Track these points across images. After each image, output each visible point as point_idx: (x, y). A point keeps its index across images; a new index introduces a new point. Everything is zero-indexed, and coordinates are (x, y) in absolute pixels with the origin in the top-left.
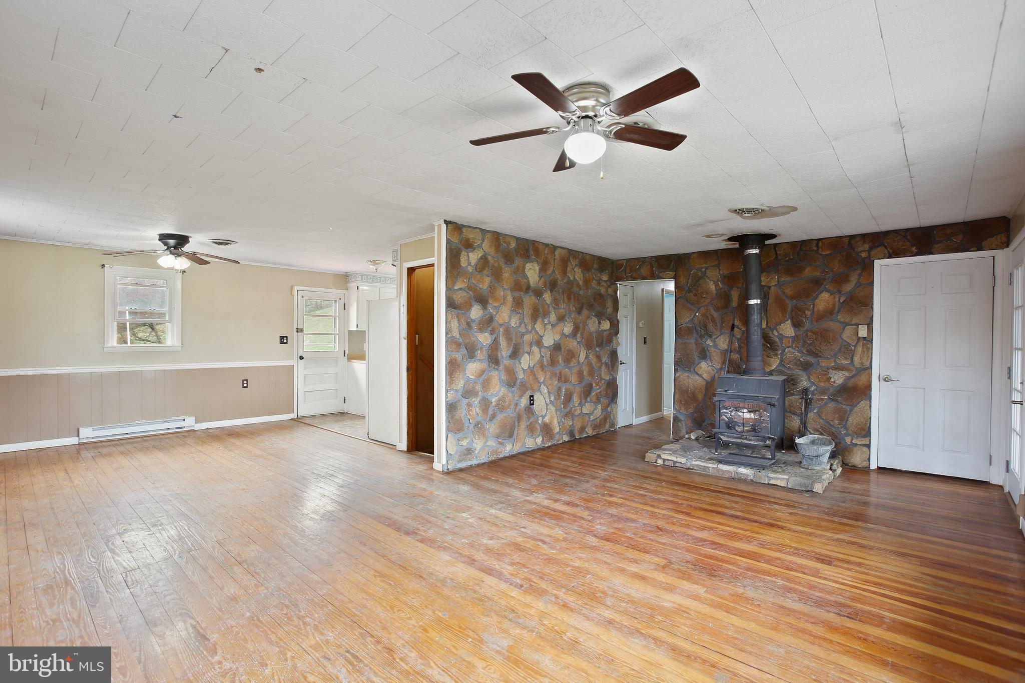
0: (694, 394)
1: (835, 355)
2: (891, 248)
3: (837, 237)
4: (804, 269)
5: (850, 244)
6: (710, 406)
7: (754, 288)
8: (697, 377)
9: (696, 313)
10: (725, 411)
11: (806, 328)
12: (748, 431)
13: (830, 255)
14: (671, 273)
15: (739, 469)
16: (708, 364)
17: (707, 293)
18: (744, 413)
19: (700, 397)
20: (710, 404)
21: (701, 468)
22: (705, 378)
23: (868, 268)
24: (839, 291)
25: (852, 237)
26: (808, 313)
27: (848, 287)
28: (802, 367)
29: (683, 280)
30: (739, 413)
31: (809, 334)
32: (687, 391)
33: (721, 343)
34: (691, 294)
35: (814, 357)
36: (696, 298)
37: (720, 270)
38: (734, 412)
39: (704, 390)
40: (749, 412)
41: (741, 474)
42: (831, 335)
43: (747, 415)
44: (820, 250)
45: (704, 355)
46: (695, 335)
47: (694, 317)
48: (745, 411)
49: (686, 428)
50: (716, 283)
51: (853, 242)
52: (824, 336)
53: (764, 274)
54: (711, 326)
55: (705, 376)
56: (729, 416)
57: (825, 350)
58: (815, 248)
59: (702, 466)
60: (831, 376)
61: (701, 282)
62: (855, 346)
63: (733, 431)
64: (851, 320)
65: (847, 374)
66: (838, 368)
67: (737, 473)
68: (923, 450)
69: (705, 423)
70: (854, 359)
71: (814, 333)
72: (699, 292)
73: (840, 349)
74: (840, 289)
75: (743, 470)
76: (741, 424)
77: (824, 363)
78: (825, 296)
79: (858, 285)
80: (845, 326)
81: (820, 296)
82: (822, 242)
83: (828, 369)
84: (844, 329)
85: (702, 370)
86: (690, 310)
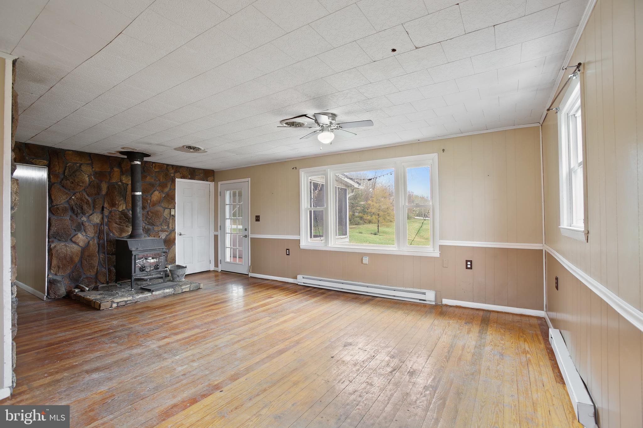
0: (71, 259)
1: (161, 224)
2: (182, 174)
3: (162, 163)
4: (147, 177)
5: (167, 168)
6: (86, 265)
7: (139, 185)
8: (74, 245)
9: (73, 196)
10: (138, 261)
11: (147, 210)
12: (153, 270)
13: (158, 172)
14: (45, 162)
15: (165, 291)
16: (82, 234)
17: (83, 183)
18: (150, 259)
19: (77, 259)
20: (86, 263)
21: (142, 299)
22: (81, 245)
23: (173, 182)
24: (162, 191)
25: (168, 165)
26: (149, 201)
27: (167, 190)
28: (146, 232)
29: (58, 169)
30: (148, 260)
31: (149, 213)
32: (65, 258)
33: (95, 219)
34: (68, 181)
35: (151, 226)
36: (72, 185)
37: (93, 168)
38: (145, 260)
39: (79, 253)
40: (153, 258)
41: (167, 293)
42: (160, 214)
43: (152, 261)
44: (153, 168)
45: (80, 227)
46: (70, 213)
47: (70, 199)
48: (151, 258)
49: (64, 286)
50: (89, 176)
51: (168, 167)
52: (157, 214)
53: (124, 176)
54: (85, 207)
55: (81, 244)
56: (141, 263)
57: (157, 222)
58: (151, 167)
59: (143, 297)
60: (160, 235)
61: (78, 173)
62: (169, 219)
63: (144, 272)
64: (169, 206)
65: (167, 233)
66: (163, 231)
67: (164, 293)
68: (192, 264)
69: (82, 278)
70: (169, 226)
71: (151, 213)
72: (76, 181)
73: (163, 221)
74: (163, 190)
75: (167, 291)
76: (149, 266)
77: (156, 229)
78: (156, 193)
79: (170, 190)
80: (165, 209)
81: (154, 193)
82: (155, 164)
83: (159, 232)
84: (164, 210)
85: (79, 239)
86: (67, 193)
